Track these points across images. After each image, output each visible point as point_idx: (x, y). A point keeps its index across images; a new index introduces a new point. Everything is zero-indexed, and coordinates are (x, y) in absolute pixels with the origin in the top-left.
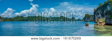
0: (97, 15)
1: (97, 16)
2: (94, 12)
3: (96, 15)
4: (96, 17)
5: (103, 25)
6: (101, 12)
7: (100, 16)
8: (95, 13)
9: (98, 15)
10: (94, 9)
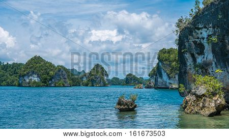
0: (193, 56)
1: (194, 60)
2: (177, 37)
3: (187, 56)
4: (190, 62)
5: (208, 113)
6: (214, 34)
7: (209, 56)
8: (181, 42)
9: (201, 53)
10: (180, 21)
